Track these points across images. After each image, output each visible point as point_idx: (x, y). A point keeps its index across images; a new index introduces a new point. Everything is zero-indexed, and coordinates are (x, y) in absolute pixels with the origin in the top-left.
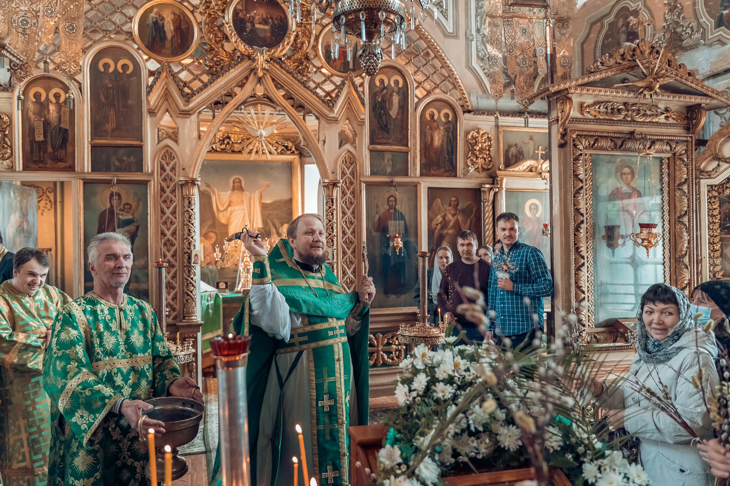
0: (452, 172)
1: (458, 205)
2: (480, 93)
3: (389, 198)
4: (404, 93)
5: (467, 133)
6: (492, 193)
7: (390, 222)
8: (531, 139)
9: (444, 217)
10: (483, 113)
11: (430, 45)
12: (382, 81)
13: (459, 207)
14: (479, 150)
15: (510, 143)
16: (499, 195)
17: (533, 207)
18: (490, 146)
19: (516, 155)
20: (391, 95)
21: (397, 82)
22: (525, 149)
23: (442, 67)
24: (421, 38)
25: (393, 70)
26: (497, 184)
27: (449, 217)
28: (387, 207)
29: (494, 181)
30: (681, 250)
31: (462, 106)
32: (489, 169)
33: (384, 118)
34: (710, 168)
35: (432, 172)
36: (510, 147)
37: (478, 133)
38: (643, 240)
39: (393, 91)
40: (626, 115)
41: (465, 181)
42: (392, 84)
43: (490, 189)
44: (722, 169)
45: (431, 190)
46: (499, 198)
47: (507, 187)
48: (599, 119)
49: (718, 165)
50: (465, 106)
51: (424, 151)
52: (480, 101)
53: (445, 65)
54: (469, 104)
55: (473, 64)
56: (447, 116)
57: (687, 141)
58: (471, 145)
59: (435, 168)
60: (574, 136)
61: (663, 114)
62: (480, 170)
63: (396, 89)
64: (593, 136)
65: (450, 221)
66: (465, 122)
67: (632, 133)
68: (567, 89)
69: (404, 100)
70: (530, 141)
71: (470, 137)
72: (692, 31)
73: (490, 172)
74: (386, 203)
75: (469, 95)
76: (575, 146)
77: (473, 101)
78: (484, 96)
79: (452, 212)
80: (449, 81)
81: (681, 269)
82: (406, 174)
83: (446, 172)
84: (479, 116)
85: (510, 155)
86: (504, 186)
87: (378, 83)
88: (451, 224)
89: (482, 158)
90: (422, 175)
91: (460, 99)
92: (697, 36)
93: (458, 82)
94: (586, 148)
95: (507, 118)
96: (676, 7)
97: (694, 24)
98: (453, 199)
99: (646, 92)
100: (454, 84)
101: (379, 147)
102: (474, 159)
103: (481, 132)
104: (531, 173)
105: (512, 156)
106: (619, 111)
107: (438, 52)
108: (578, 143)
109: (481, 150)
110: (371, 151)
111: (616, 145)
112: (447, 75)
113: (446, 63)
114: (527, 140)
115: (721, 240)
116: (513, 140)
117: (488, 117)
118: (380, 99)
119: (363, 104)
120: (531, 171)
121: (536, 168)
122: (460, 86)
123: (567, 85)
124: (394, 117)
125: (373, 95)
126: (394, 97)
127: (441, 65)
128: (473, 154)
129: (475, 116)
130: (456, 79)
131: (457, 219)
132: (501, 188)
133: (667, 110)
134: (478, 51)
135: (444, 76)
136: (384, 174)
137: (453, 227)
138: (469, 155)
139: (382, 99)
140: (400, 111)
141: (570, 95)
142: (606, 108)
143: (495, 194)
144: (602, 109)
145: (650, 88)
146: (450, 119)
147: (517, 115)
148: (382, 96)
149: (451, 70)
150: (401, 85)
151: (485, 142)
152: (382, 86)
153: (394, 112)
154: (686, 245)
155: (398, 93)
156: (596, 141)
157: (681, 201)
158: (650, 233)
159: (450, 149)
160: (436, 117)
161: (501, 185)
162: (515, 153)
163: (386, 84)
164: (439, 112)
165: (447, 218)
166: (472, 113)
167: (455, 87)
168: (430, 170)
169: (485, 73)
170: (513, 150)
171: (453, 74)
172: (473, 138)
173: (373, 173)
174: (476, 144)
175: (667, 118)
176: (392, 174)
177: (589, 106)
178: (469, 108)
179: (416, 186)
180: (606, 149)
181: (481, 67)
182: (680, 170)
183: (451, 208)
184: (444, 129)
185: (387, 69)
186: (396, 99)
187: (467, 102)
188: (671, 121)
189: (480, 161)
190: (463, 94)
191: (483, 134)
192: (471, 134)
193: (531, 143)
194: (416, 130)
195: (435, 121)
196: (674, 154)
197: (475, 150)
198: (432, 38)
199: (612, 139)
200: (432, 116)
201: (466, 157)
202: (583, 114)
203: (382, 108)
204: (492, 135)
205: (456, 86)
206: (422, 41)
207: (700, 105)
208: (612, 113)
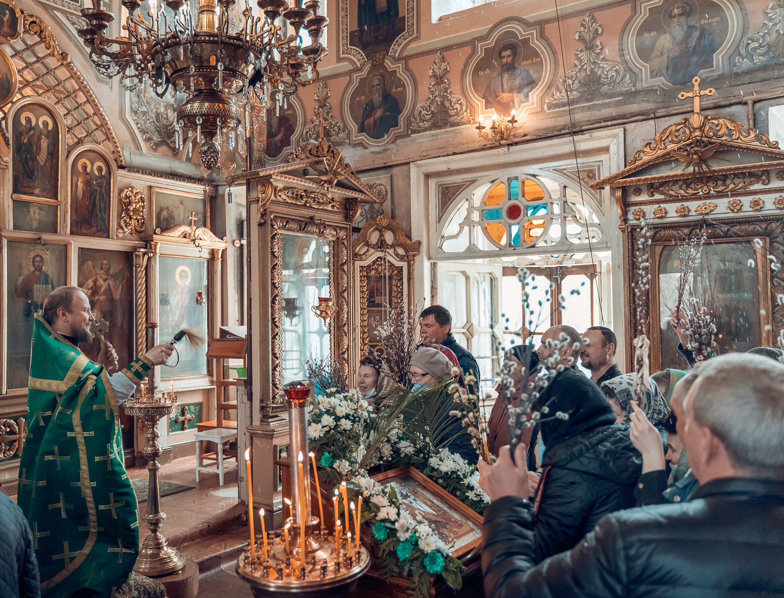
0: (105, 233)
1: (109, 269)
2: (133, 148)
3: (34, 258)
4: (54, 136)
5: (121, 191)
6: (146, 257)
7: (35, 286)
8: (182, 203)
9: (95, 282)
10: (138, 172)
11: (83, 88)
12: (28, 120)
13: (111, 272)
14: (133, 211)
15: (163, 206)
16: (153, 260)
17: (183, 274)
18: (143, 207)
19: (168, 219)
20: (39, 138)
21: (46, 124)
22: (176, 214)
23: (95, 114)
24: (72, 77)
25: (42, 110)
26: (151, 248)
27: (101, 281)
28: (32, 269)
29: (146, 245)
30: (343, 320)
31: (116, 160)
32: (141, 232)
33: (30, 163)
34: (362, 252)
35: (84, 231)
36: (162, 209)
37: (132, 192)
38: (322, 312)
39: (41, 134)
40: (306, 201)
41: (118, 242)
42: (41, 126)
43: (144, 254)
44: (370, 253)
45: (82, 250)
46: (153, 263)
47: (162, 252)
48: (287, 203)
49: (368, 250)
50: (119, 161)
51: (75, 206)
52: (133, 156)
53: (97, 112)
54: (122, 158)
55: (127, 116)
56: (100, 169)
57: (346, 228)
58: (125, 205)
59: (87, 227)
60: (272, 217)
61: (330, 203)
62: (134, 232)
63: (44, 131)
64: (285, 218)
65: (101, 286)
66: (119, 178)
67: (312, 218)
68: (271, 175)
69: (54, 145)
70: (180, 205)
71: (123, 195)
72: (339, 130)
73: (142, 234)
74: (31, 263)
75: (122, 149)
76: (272, 226)
77: (127, 156)
78: (137, 152)
79: (104, 277)
80: (101, 130)
81: (342, 336)
82: (55, 232)
83: (98, 231)
84: (133, 174)
85: (162, 218)
86: (158, 251)
87: (24, 122)
88: (103, 289)
89: (136, 219)
90: (72, 233)
91: (113, 152)
92: (342, 135)
93: (111, 133)
94: (279, 228)
95: (160, 179)
96: (325, 105)
97: (341, 125)
98: (105, 262)
99: (326, 185)
100: (106, 134)
101: (25, 197)
102: (128, 220)
103: (135, 191)
104: (185, 240)
105: (164, 220)
106: (302, 197)
107: (91, 96)
108: (274, 223)
109: (136, 211)
110: (14, 201)
111: (300, 227)
112: (99, 123)
113: (99, 110)
114: (178, 204)
115: (368, 312)
116: (165, 203)
117: (142, 176)
118: (25, 141)
119: (7, 143)
120: (185, 237)
121: (190, 235)
122: (113, 138)
123: (272, 172)
124: (42, 164)
125: (17, 134)
126: (43, 140)
127: (93, 112)
128: (128, 215)
129: (129, 173)
130: (109, 129)
131: (109, 285)
132: (154, 254)
133: (333, 199)
134: (131, 103)
135: (96, 125)
136: (30, 230)
137: (105, 293)
138: (123, 215)
139: (29, 140)
140: (49, 157)
141: (272, 180)
142: (293, 194)
143: (149, 258)
144: (290, 194)
145: (330, 182)
146: (103, 173)
147: (171, 177)
148: (29, 138)
149: (104, 119)
150: (50, 127)
151: (139, 202)
152: (28, 126)
153: (42, 158)
154: (346, 316)
155: (47, 137)
156: (287, 222)
157: (342, 278)
158: (327, 306)
159: (102, 207)
160: (89, 170)
161: (155, 249)
162: (166, 217)
163: (33, 124)
164: (92, 164)
165: (98, 283)
166: (127, 169)
167: (108, 139)
168: (81, 228)
169: (139, 128)
170: (165, 213)
171: (107, 124)
172: (127, 197)
173: (16, 227)
174: (130, 203)
175: (333, 206)
176: (38, 230)
177: (280, 190)
178: (123, 164)
179: (66, 245)
180: (293, 230)
181: (134, 120)
182: (342, 252)
183: (102, 272)
184: (97, 183)
185: (36, 107)
186: (44, 143)
187: (120, 156)
188: (335, 209)
189: (133, 222)
190: (117, 147)
191: (136, 193)
192: (125, 193)
193: (182, 207)
194: (67, 182)
195: (88, 174)
196: (338, 238)
197: (129, 210)
198: (84, 79)
199: (298, 221)
200: (85, 168)
201: (120, 217)
202: (276, 197)
203: (29, 151)
204: (145, 196)
205: (108, 137)
206: (73, 81)
207: (356, 199)
208: (296, 198)
